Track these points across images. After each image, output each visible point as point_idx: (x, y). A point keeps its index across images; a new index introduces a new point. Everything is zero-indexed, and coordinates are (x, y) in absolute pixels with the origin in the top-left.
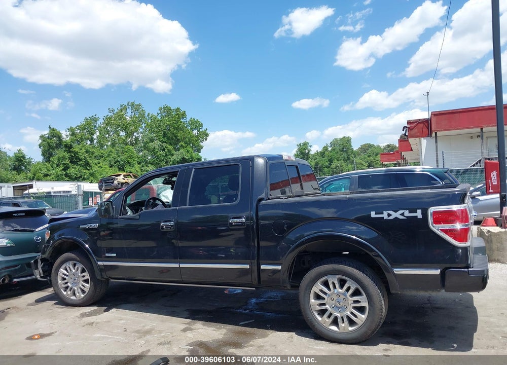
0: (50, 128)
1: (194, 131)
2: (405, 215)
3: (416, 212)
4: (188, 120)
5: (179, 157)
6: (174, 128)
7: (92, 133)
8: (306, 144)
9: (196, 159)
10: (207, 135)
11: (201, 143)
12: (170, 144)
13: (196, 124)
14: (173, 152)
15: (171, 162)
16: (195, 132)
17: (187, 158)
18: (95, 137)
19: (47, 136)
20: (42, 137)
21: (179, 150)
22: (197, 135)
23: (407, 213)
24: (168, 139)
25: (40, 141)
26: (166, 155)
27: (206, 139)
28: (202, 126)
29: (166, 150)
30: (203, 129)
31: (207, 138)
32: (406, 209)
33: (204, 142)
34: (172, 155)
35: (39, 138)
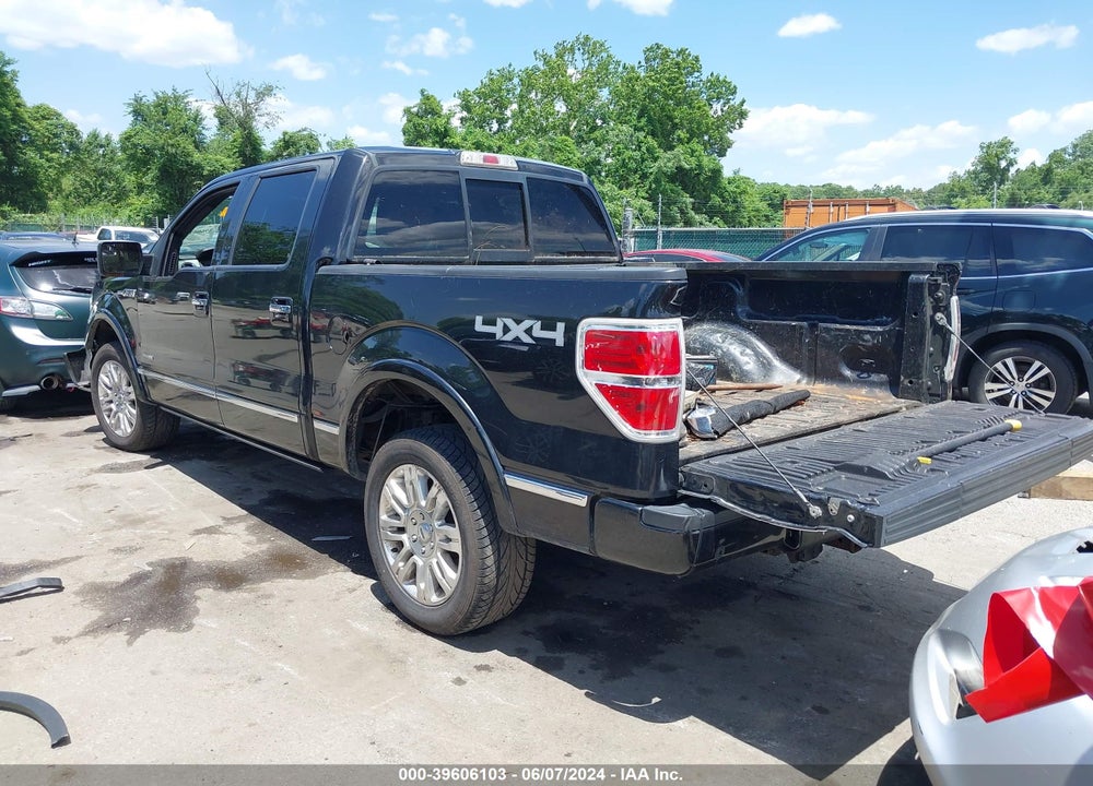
0: (422, 92)
1: (714, 106)
2: (535, 334)
3: (555, 330)
4: (704, 78)
5: (670, 164)
6: (667, 97)
7: (501, 105)
8: (1005, 145)
9: (709, 170)
10: (743, 115)
11: (729, 135)
12: (653, 134)
13: (721, 88)
14: (660, 152)
15: (652, 177)
16: (717, 106)
17: (687, 167)
18: (508, 113)
19: (415, 110)
20: (407, 111)
21: (671, 148)
22: (720, 113)
23: (538, 332)
24: (650, 121)
25: (405, 120)
26: (643, 160)
27: (741, 126)
28: (735, 92)
29: (644, 149)
30: (736, 101)
31: (743, 121)
32: (537, 318)
33: (735, 131)
34: (656, 159)
35: (402, 114)
